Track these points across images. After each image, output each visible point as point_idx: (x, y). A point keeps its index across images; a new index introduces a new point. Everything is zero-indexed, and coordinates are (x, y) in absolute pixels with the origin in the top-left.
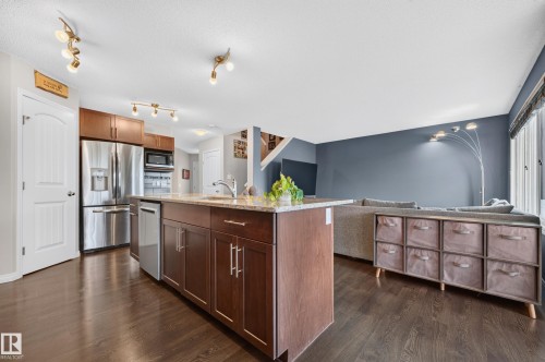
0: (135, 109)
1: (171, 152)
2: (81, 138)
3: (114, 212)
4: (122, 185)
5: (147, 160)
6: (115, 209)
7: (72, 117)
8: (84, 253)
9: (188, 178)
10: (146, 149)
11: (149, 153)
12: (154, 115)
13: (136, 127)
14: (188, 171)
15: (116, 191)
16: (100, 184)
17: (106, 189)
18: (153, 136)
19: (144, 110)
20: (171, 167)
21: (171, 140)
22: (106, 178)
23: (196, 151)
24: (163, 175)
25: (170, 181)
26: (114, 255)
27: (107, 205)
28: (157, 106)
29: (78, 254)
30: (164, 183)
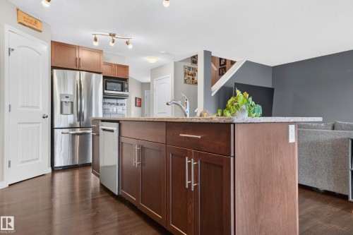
0: (96, 40)
1: (126, 80)
2: (53, 68)
3: (78, 134)
4: (84, 110)
5: (105, 87)
6: (79, 131)
7: (45, 48)
8: (54, 170)
9: (140, 106)
10: (104, 77)
11: (107, 79)
12: (111, 44)
13: (96, 56)
14: (140, 99)
15: (80, 115)
16: (67, 108)
17: (72, 112)
18: (111, 65)
19: (104, 37)
20: (126, 93)
21: (126, 68)
22: (72, 103)
23: (148, 80)
24: (120, 101)
25: (125, 107)
26: (77, 173)
27: (72, 127)
28: (114, 35)
29: (50, 170)
30: (120, 109)
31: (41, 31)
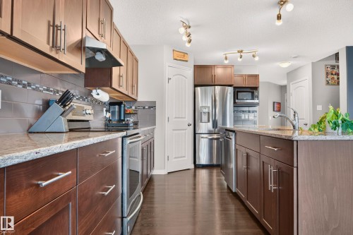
0: (226, 58)
1: (256, 88)
2: (196, 86)
3: (215, 139)
4: (219, 118)
5: (236, 96)
6: (215, 136)
7: (190, 73)
9: (279, 111)
10: (235, 88)
11: (238, 91)
12: (239, 60)
13: (229, 70)
14: (279, 104)
15: (215, 124)
16: (205, 118)
17: (209, 121)
18: (242, 76)
19: (233, 55)
20: (256, 101)
21: (256, 77)
22: (209, 113)
23: (284, 82)
24: (251, 109)
25: (257, 114)
26: (215, 171)
27: (210, 133)
28: (242, 51)
29: (192, 166)
30: (251, 116)
31: (187, 61)
